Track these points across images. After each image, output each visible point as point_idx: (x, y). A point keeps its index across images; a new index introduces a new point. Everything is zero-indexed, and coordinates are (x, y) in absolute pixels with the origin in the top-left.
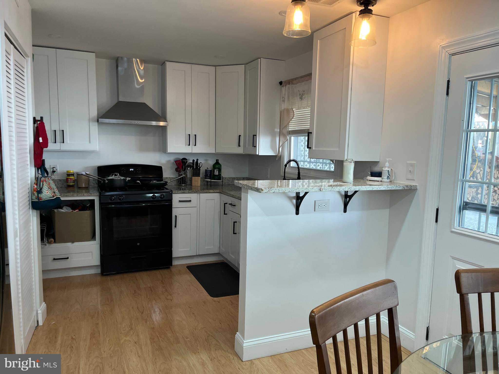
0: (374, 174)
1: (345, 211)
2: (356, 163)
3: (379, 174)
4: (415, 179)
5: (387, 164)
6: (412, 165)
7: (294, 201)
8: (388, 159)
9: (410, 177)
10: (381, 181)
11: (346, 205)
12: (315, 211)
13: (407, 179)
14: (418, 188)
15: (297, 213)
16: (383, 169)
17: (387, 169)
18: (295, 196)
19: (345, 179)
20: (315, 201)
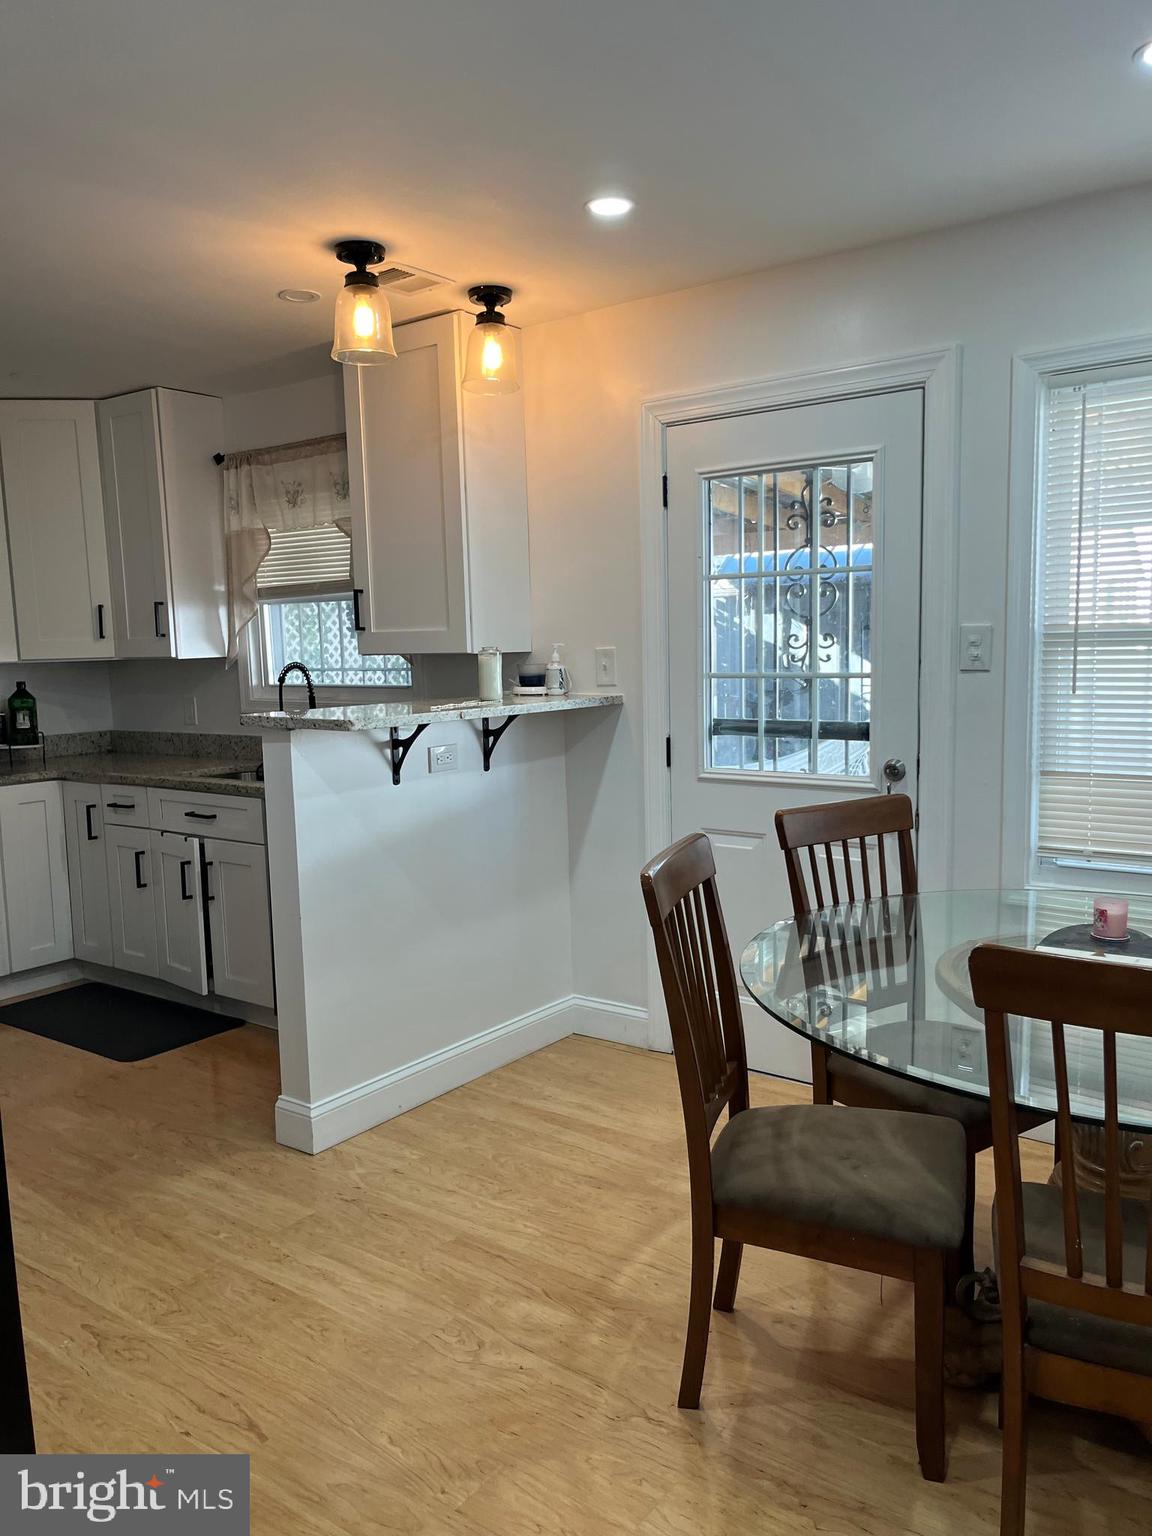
0: (526, 681)
1: (487, 768)
2: (505, 656)
3: (539, 680)
4: (616, 683)
5: (556, 656)
6: (607, 654)
7: (388, 752)
8: (556, 645)
9: (605, 680)
10: (546, 695)
11: (487, 753)
12: (430, 771)
13: (599, 686)
14: (624, 700)
15: (396, 781)
16: (549, 667)
17: (556, 666)
18: (387, 742)
19: (485, 694)
20: (429, 749)
